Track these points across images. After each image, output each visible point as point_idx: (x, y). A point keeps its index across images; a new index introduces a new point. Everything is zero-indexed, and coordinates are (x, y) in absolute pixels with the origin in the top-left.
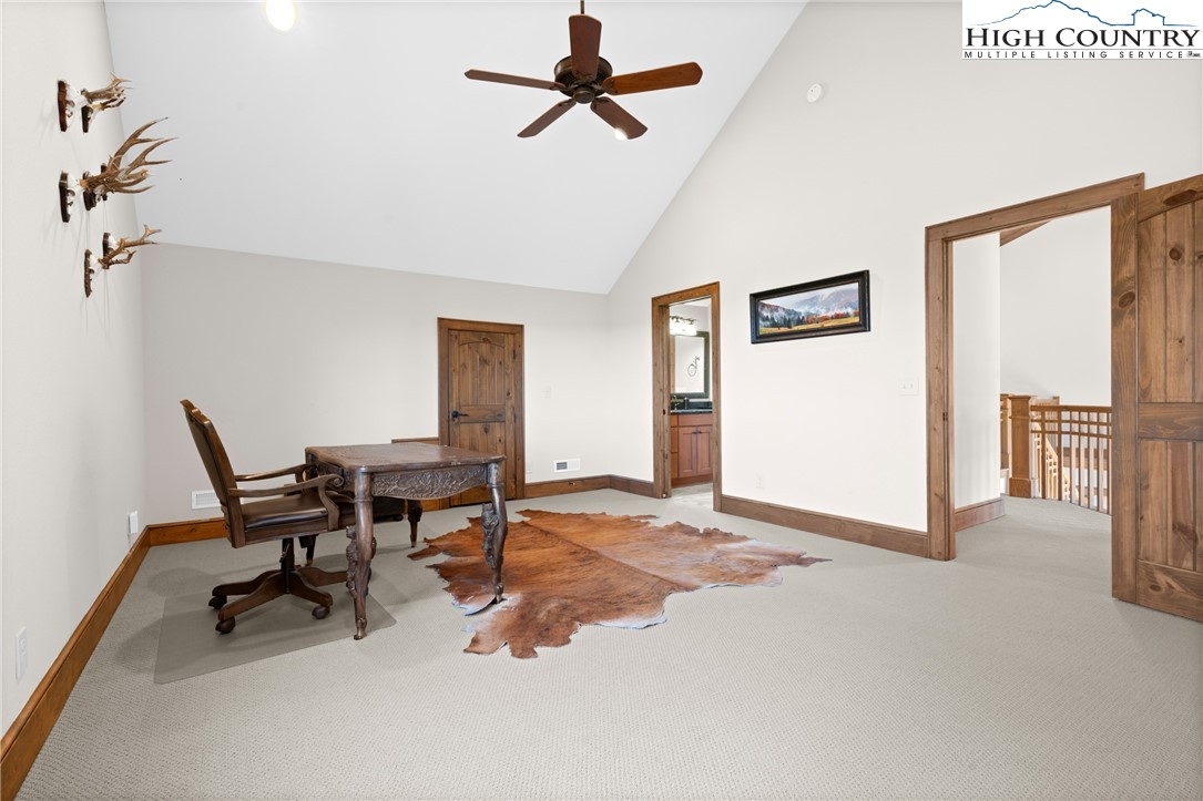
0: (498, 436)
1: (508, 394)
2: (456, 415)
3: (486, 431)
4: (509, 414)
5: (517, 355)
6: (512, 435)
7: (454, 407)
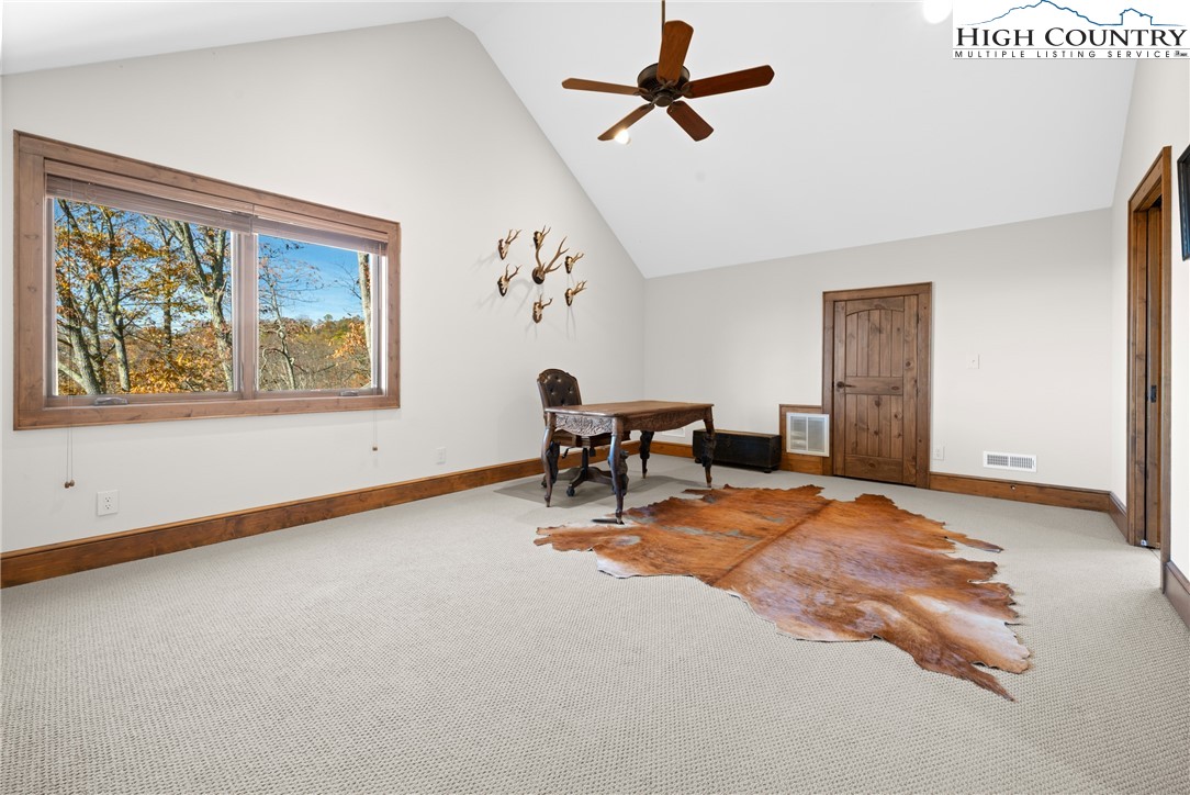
0: (894, 411)
1: (908, 364)
2: (841, 385)
3: (878, 404)
4: (908, 387)
5: (923, 320)
6: (912, 410)
7: (839, 377)
